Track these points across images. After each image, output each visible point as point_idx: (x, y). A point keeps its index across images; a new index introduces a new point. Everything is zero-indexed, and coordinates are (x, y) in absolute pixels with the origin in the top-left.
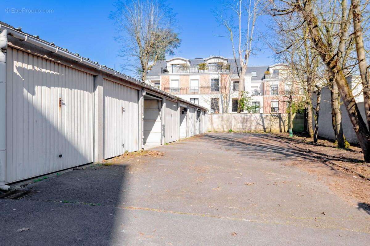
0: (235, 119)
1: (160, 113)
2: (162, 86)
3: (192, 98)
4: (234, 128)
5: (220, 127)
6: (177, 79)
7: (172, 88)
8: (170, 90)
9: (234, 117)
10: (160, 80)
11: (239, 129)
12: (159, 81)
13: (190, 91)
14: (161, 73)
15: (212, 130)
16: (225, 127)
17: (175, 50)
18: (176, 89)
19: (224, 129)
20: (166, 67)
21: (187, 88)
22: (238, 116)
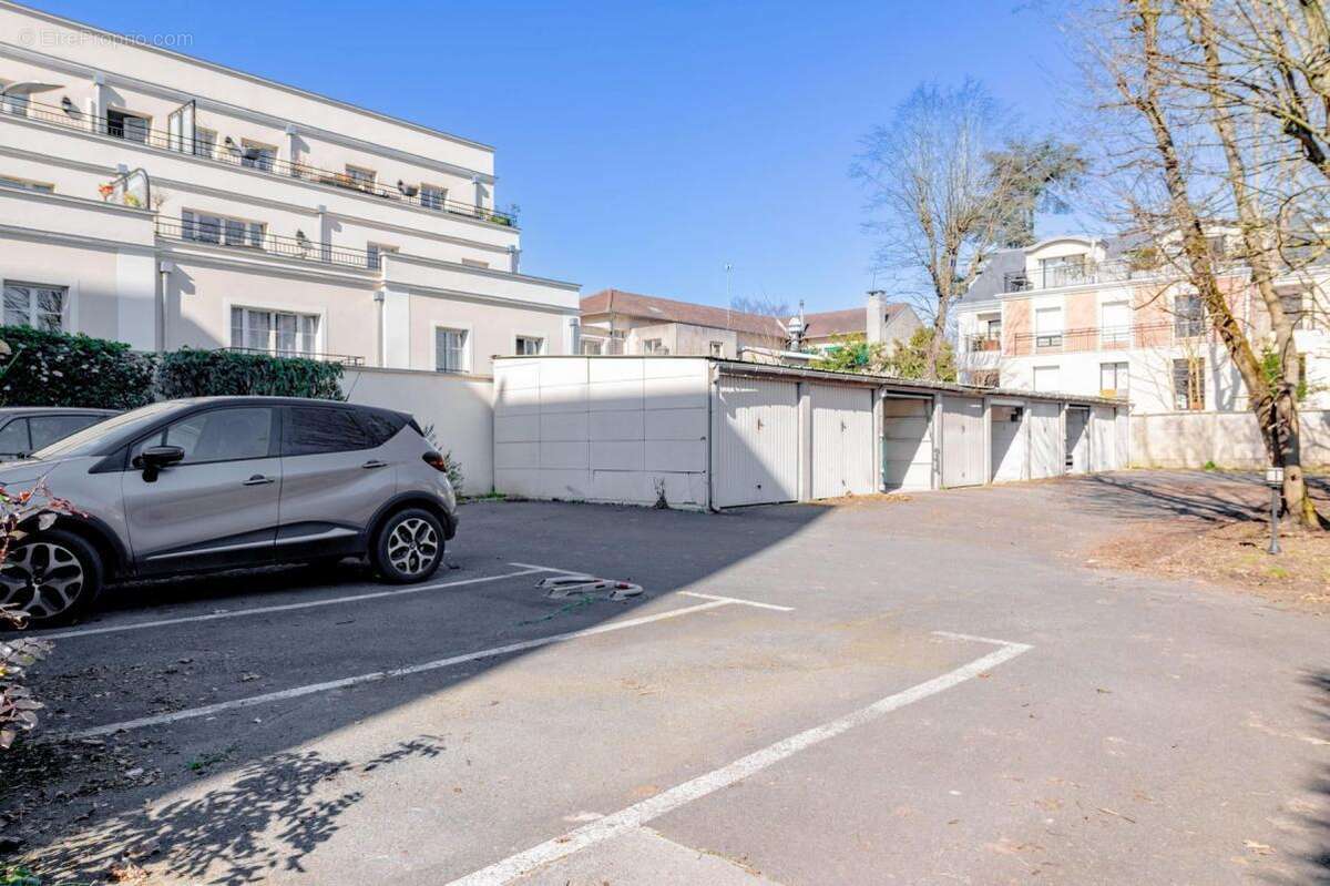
0: (1226, 428)
1: (930, 424)
2: (1006, 328)
3: (1107, 364)
4: (1221, 459)
5: (1173, 456)
6: (1057, 305)
7: (1040, 335)
8: (1034, 343)
9: (1222, 423)
10: (1002, 311)
11: (1240, 459)
12: (999, 314)
13: (1100, 340)
14: (1006, 292)
15: (1144, 464)
16: (1190, 454)
17: (1071, 197)
18: (1055, 337)
19: (1185, 460)
20: (1024, 271)
21: (1092, 332)
22: (1239, 419)
